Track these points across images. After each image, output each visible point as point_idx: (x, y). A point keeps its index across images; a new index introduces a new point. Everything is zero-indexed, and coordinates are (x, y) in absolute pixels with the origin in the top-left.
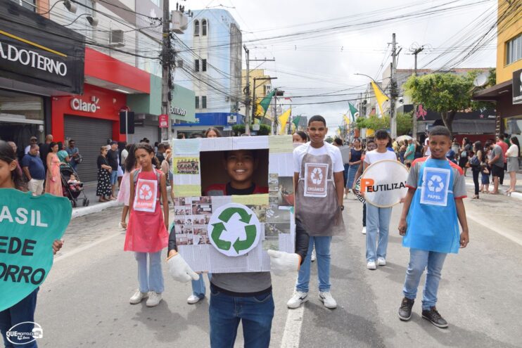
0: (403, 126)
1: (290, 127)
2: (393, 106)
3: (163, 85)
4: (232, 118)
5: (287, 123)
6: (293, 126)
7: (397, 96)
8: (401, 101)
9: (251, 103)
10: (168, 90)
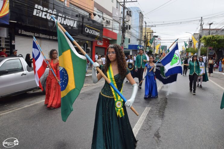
0: (203, 52)
1: (160, 50)
2: (199, 45)
3: (122, 38)
4: (141, 48)
5: (159, 48)
6: (161, 50)
9: (146, 42)
10: (124, 39)
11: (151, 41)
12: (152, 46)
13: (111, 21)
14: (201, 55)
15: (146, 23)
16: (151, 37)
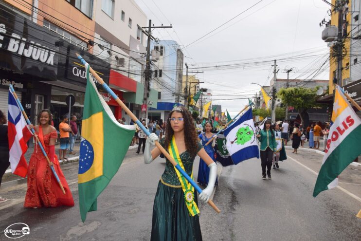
0: (280, 116)
1: (210, 112)
2: (273, 103)
3: (145, 89)
5: (208, 109)
6: (212, 112)
7: (276, 97)
8: (279, 100)
9: (187, 97)
10: (147, 92)
11: (195, 97)
12: (198, 105)
13: (126, 59)
14: (277, 120)
15: (187, 67)
16: (197, 91)
